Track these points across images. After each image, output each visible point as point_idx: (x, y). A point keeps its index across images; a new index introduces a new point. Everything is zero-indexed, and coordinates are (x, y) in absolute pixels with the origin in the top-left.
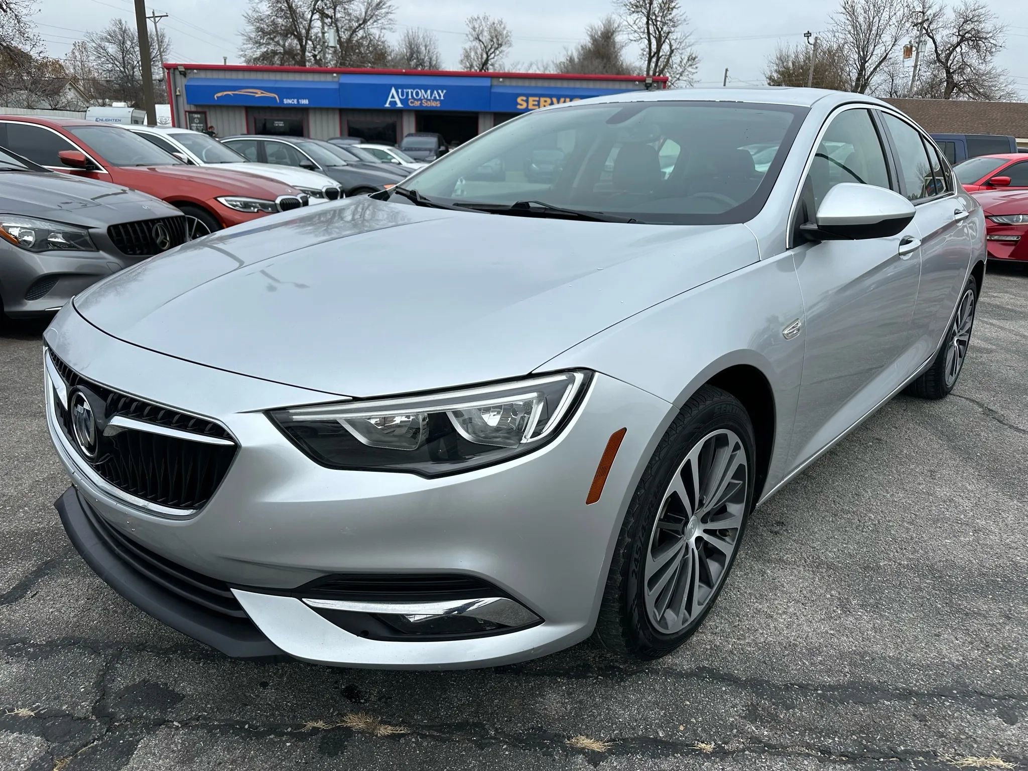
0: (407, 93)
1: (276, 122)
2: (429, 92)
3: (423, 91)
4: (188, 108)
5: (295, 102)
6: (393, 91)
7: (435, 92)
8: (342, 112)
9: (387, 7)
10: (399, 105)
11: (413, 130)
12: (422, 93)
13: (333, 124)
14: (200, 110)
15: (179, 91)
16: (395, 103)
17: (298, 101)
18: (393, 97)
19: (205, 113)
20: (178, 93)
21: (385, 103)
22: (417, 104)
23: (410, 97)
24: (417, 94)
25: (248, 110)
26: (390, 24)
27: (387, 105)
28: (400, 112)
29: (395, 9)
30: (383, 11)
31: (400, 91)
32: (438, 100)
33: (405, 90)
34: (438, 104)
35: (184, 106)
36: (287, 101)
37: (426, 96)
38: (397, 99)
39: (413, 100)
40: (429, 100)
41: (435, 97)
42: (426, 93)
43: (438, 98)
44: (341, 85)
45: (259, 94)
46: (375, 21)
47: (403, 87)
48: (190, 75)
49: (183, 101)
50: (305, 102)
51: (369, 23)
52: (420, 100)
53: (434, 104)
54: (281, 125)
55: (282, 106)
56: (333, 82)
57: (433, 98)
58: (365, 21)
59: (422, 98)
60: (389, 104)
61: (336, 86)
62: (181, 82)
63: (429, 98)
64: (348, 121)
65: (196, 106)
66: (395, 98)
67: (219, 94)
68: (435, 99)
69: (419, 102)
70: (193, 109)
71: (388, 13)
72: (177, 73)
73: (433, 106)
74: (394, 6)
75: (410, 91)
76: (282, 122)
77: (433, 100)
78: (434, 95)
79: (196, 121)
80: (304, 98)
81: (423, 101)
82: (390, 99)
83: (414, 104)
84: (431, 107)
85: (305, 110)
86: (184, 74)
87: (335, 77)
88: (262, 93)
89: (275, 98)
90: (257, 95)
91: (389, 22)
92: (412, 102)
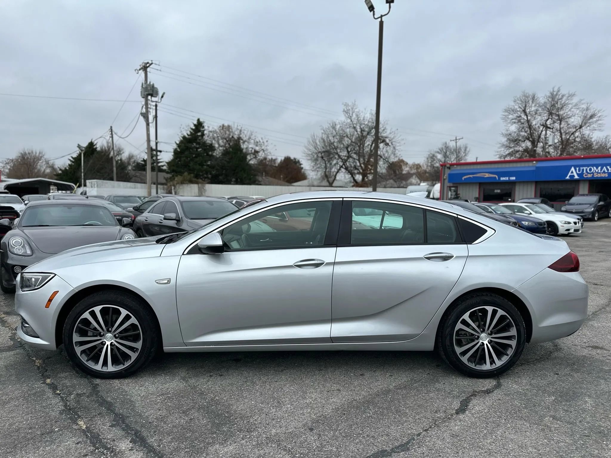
0: (583, 170)
1: (495, 190)
2: (600, 168)
3: (595, 168)
4: (449, 185)
5: (507, 178)
6: (573, 169)
7: (605, 168)
8: (537, 183)
9: (598, 117)
10: (576, 177)
11: (586, 192)
12: (594, 169)
13: (531, 190)
14: (455, 185)
15: (446, 177)
16: (574, 176)
17: (509, 178)
18: (572, 172)
19: (457, 187)
20: (445, 178)
21: (566, 176)
22: (590, 176)
23: (585, 172)
24: (590, 170)
25: (481, 184)
26: (600, 127)
27: (568, 178)
28: (577, 181)
29: (603, 118)
30: (595, 119)
31: (577, 169)
32: (606, 173)
33: (581, 168)
34: (606, 175)
35: (447, 184)
36: (502, 179)
37: (597, 171)
38: (575, 174)
39: (587, 174)
40: (600, 173)
41: (604, 171)
42: (597, 169)
43: (606, 171)
44: (537, 168)
45: (487, 175)
46: (588, 126)
47: (580, 166)
48: (452, 168)
49: (446, 181)
50: (513, 178)
51: (583, 128)
52: (593, 173)
53: (603, 175)
54: (499, 192)
55: (499, 181)
56: (533, 166)
57: (602, 171)
58: (581, 127)
59: (594, 172)
60: (569, 177)
61: (534, 169)
62: (447, 172)
63: (599, 171)
64: (541, 189)
65: (454, 183)
66: (574, 173)
67: (465, 177)
68: (604, 172)
69: (592, 175)
70: (451, 185)
71: (598, 120)
72: (446, 168)
73: (602, 177)
74: (602, 116)
75: (585, 168)
76: (499, 190)
77: (602, 173)
78: (603, 170)
79: (452, 191)
80: (512, 176)
81: (595, 174)
82: (570, 174)
83: (588, 176)
84: (600, 177)
85: (513, 183)
86: (449, 168)
87: (534, 163)
88: (489, 175)
89: (496, 177)
90: (486, 176)
91: (599, 125)
92: (586, 175)
